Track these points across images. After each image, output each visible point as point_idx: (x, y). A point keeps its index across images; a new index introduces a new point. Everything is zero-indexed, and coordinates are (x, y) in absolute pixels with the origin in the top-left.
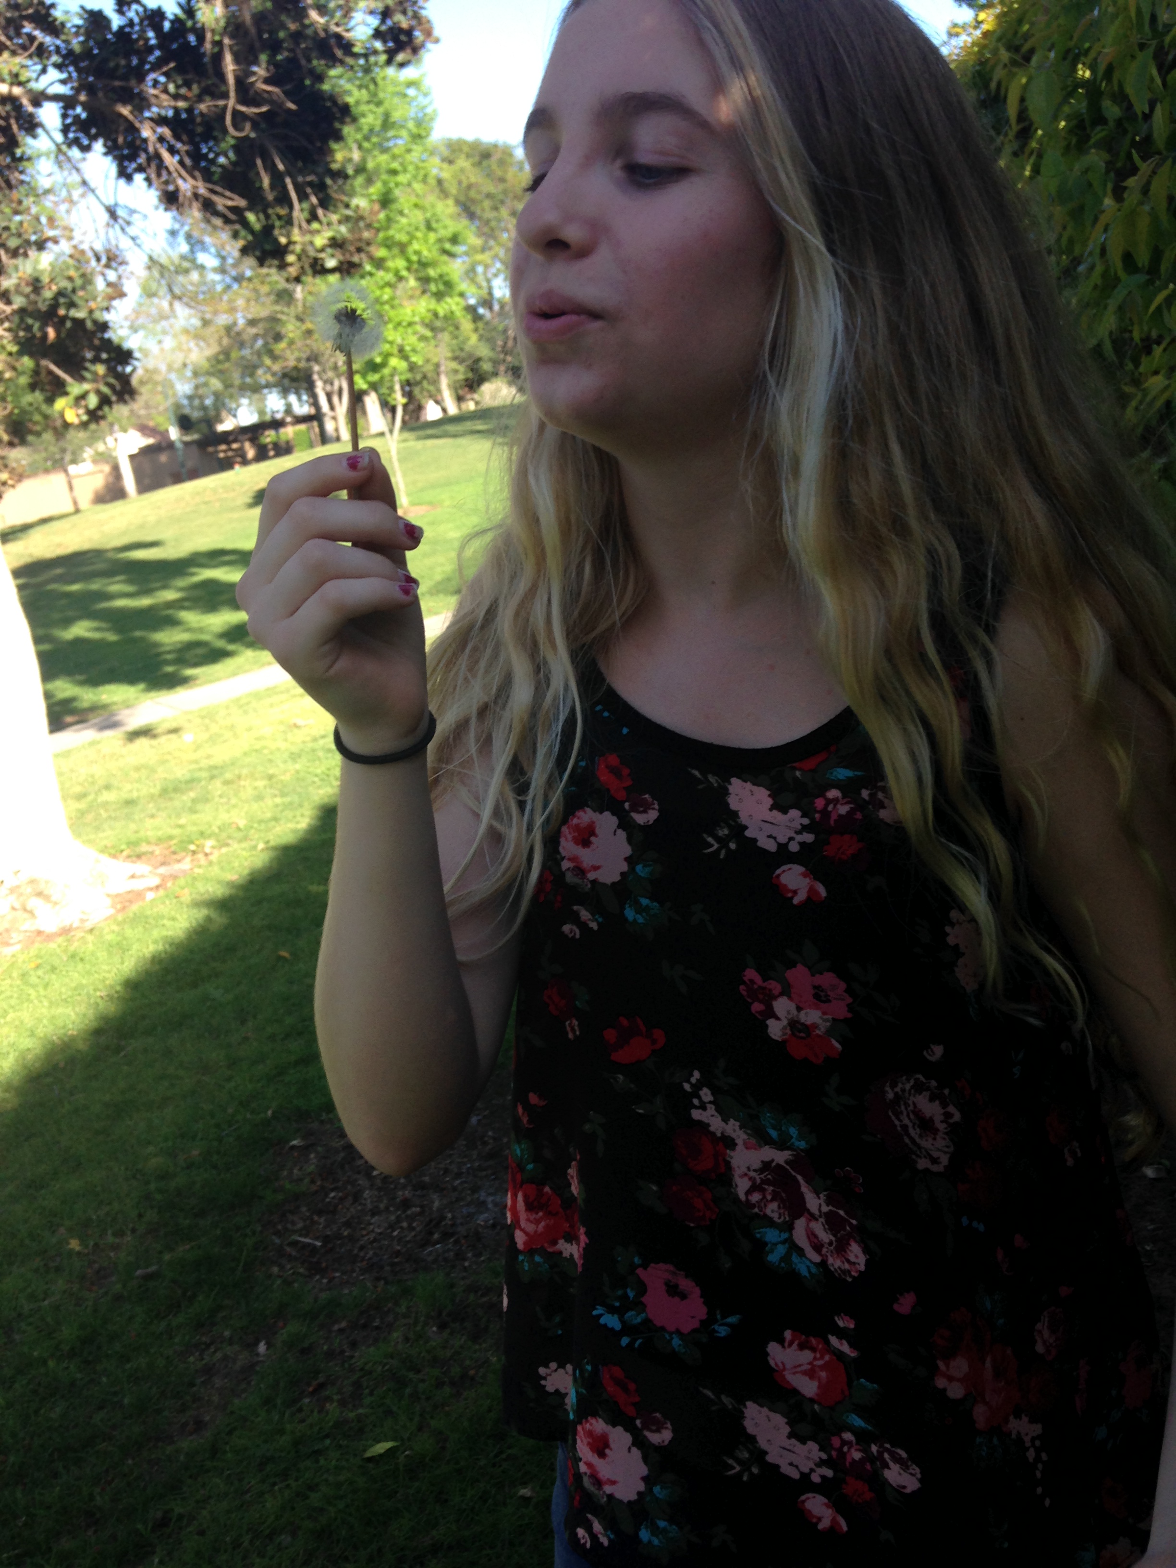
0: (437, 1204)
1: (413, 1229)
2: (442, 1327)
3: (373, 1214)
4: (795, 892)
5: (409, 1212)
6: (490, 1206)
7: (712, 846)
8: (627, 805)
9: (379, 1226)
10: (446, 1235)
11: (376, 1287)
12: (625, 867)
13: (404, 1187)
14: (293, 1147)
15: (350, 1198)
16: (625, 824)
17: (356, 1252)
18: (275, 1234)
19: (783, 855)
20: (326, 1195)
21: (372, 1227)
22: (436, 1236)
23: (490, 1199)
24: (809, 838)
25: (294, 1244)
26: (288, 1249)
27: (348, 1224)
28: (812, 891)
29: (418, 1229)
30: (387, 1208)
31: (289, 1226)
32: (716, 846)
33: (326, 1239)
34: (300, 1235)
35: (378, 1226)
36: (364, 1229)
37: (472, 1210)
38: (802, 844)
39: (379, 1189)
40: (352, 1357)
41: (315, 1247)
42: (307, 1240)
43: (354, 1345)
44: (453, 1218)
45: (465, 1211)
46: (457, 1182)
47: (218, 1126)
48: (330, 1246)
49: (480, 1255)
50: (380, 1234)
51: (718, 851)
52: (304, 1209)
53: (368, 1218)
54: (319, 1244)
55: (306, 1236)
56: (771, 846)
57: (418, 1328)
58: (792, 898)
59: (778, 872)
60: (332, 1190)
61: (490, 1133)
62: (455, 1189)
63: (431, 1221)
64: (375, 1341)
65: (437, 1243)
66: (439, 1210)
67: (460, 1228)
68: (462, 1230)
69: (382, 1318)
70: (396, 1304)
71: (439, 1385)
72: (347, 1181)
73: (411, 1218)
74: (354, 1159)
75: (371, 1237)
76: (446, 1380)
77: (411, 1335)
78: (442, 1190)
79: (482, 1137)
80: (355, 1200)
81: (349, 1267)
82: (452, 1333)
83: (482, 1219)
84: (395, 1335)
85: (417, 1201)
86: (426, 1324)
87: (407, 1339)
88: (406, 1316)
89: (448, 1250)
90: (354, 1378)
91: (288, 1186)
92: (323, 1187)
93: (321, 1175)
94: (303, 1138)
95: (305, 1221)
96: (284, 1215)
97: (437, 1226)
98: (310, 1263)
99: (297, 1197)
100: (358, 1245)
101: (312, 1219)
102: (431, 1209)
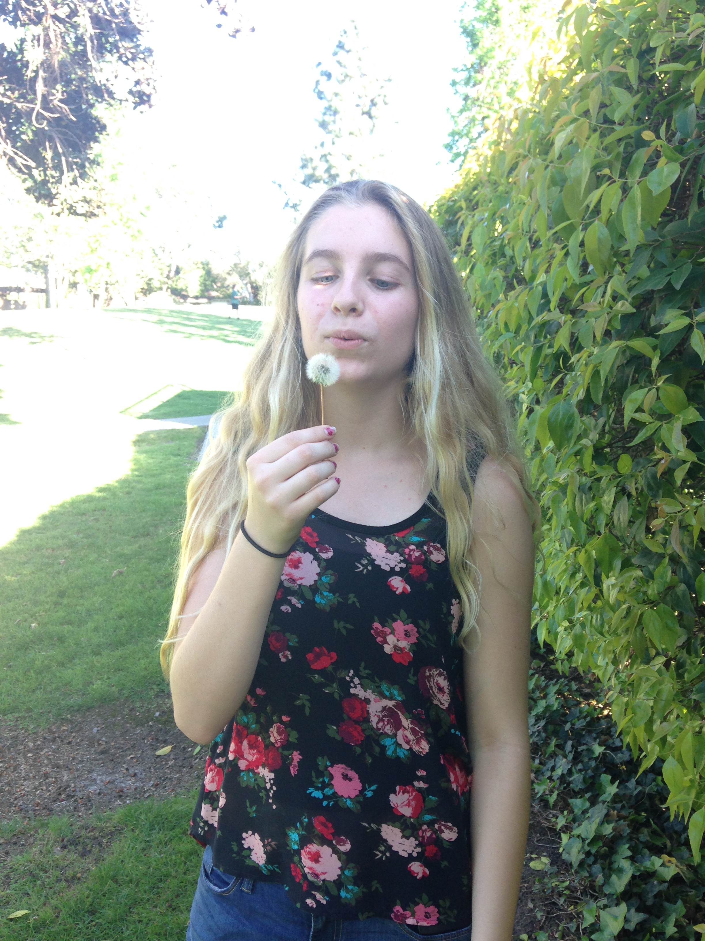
0: (65, 778)
1: (49, 791)
2: (64, 847)
3: (25, 780)
4: (397, 589)
5: (47, 781)
6: (98, 782)
7: (359, 568)
8: (317, 550)
10: (69, 796)
11: (23, 822)
12: (316, 578)
13: (47, 765)
15: (12, 768)
16: (317, 558)
17: (12, 800)
19: (393, 572)
21: (23, 787)
22: (63, 796)
23: (99, 777)
24: (403, 565)
27: (8, 784)
28: (404, 588)
29: (52, 791)
30: (34, 777)
32: (362, 568)
35: (27, 786)
36: (19, 787)
37: (87, 783)
38: (401, 568)
39: (31, 765)
43: (7, 853)
44: (75, 787)
45: (82, 784)
46: (80, 766)
49: (90, 809)
50: (28, 792)
51: (363, 570)
53: (22, 781)
56: (387, 568)
57: (49, 846)
58: (395, 591)
59: (390, 579)
61: (104, 739)
62: (78, 770)
63: (61, 787)
64: (21, 852)
65: (63, 800)
66: (67, 781)
67: (78, 793)
68: (79, 794)
69: (26, 840)
70: (36, 832)
71: (59, 880)
72: (11, 758)
73: (50, 784)
74: (17, 745)
75: (23, 793)
76: (63, 878)
77: (44, 851)
78: (70, 769)
79: (99, 740)
80: (15, 770)
81: (7, 809)
82: (69, 852)
83: (92, 789)
84: (34, 849)
85: (54, 775)
86: (53, 845)
87: (41, 852)
88: (41, 839)
89: (70, 805)
90: (7, 872)
97: (65, 790)
100: (14, 797)
102: (61, 780)
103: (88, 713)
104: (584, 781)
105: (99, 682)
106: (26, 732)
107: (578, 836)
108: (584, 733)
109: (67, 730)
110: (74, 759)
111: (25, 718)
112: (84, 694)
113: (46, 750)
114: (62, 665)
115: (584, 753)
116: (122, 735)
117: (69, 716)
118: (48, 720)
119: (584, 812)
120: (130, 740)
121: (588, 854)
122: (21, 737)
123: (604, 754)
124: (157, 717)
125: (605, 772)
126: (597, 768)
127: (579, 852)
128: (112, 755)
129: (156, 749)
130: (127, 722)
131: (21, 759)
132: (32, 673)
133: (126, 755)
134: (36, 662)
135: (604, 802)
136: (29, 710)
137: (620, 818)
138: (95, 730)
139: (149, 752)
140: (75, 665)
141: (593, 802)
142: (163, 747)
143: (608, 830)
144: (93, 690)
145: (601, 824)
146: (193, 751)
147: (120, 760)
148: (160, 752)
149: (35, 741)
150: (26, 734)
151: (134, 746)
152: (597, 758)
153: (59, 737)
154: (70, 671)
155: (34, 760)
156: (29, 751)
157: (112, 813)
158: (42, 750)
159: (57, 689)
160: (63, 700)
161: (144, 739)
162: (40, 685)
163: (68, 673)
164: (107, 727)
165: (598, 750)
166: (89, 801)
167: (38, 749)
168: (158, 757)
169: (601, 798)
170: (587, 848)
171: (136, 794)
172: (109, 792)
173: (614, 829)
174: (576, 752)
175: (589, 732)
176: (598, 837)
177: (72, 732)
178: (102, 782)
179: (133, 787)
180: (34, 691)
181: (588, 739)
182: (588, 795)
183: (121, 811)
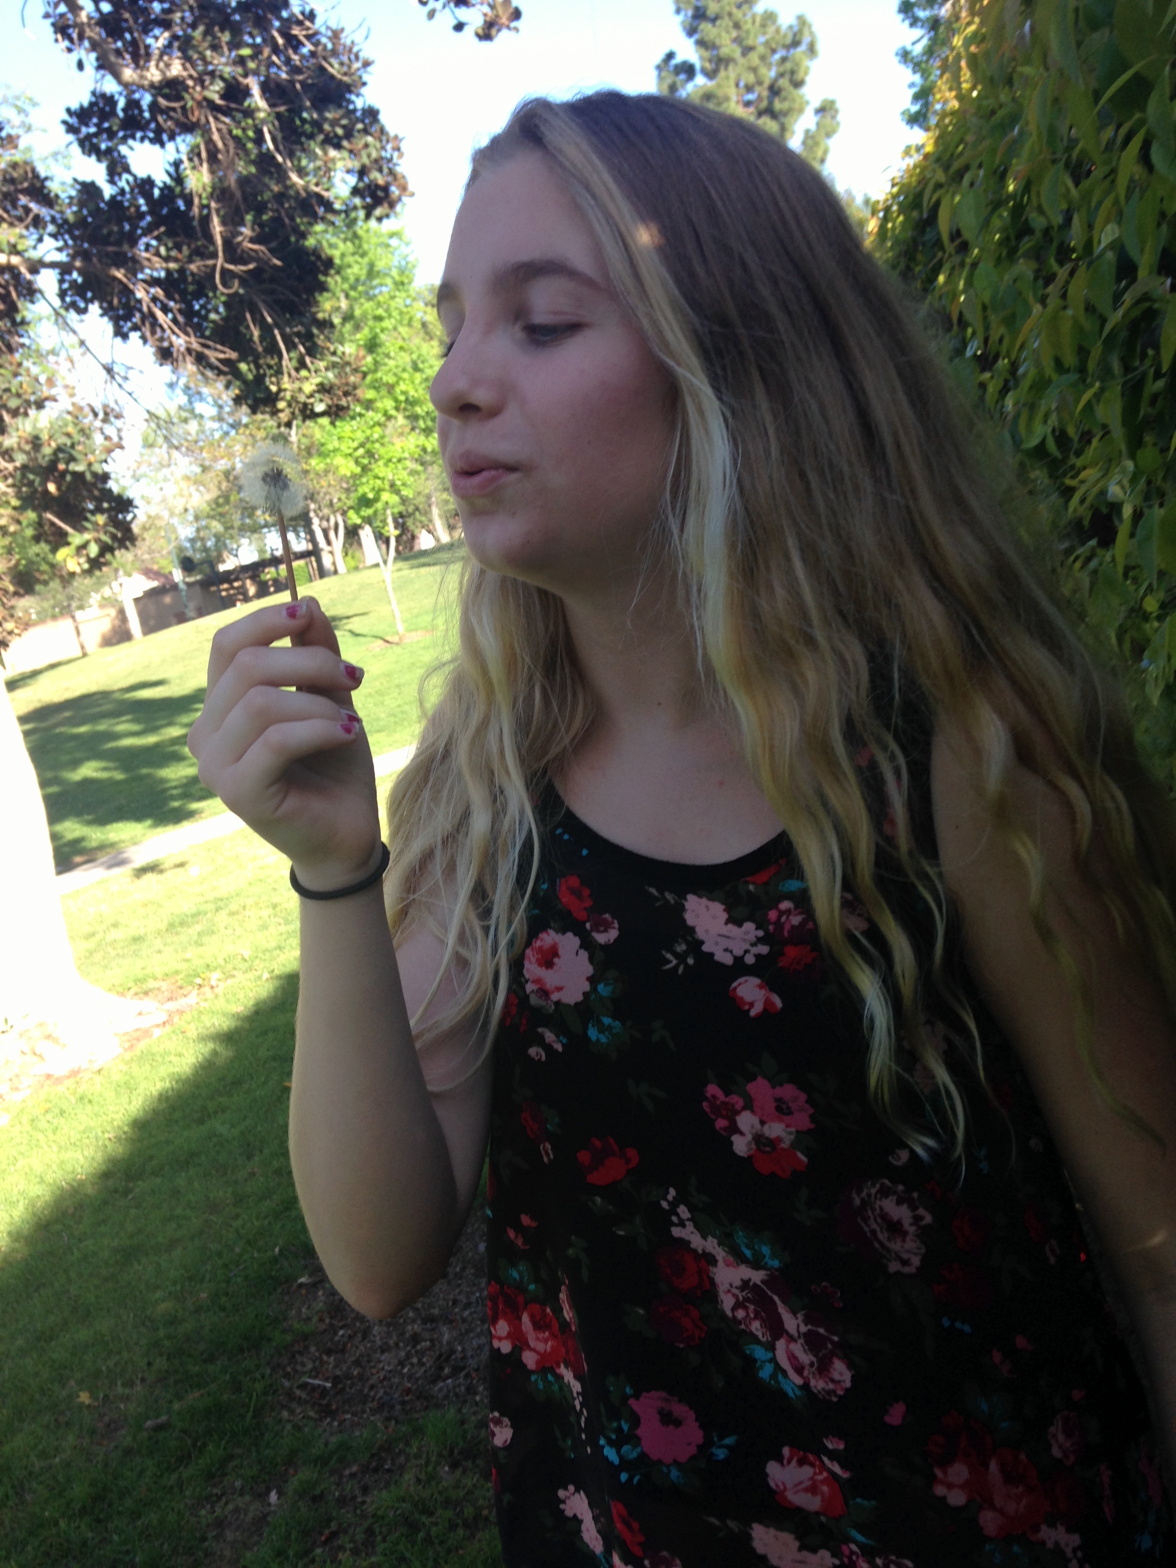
0: (446, 1337)
2: (454, 1466)
3: (383, 1352)
4: (752, 1005)
5: (419, 1347)
7: (670, 962)
8: (588, 926)
9: (389, 1364)
10: (456, 1370)
11: (387, 1427)
12: (587, 987)
13: (414, 1321)
14: (301, 1285)
15: (359, 1336)
16: (587, 944)
17: (366, 1391)
18: (284, 1377)
19: (739, 968)
20: (335, 1333)
21: (381, 1365)
22: (447, 1371)
24: (764, 949)
25: (303, 1386)
26: (298, 1392)
27: (357, 1363)
28: (768, 1002)
29: (428, 1365)
30: (397, 1345)
31: (299, 1368)
32: (675, 962)
33: (336, 1380)
34: (310, 1377)
35: (387, 1361)
36: (374, 1367)
38: (758, 956)
40: (364, 1503)
41: (325, 1388)
42: (317, 1382)
43: (365, 1490)
44: (463, 1350)
45: (475, 1343)
46: (467, 1312)
47: (226, 1266)
48: (340, 1386)
50: (390, 1371)
51: (676, 967)
52: (313, 1349)
53: (378, 1355)
54: (328, 1385)
55: (315, 1377)
56: (728, 960)
57: (430, 1468)
58: (749, 1010)
59: (734, 985)
60: (342, 1328)
62: (464, 1320)
63: (441, 1355)
64: (387, 1484)
65: (448, 1378)
66: (448, 1343)
67: (470, 1361)
68: (472, 1363)
69: (393, 1460)
70: (407, 1444)
71: (453, 1527)
73: (421, 1354)
75: (382, 1375)
76: (460, 1522)
77: (423, 1476)
78: (451, 1322)
80: (364, 1338)
81: (359, 1408)
82: (464, 1472)
84: (406, 1477)
85: (426, 1335)
86: (438, 1463)
87: (419, 1480)
88: (417, 1456)
89: (459, 1385)
90: (366, 1525)
91: (296, 1326)
92: (331, 1325)
93: (329, 1313)
94: (311, 1275)
95: (314, 1362)
96: (293, 1356)
97: (447, 1359)
98: (320, 1405)
99: (305, 1337)
100: (368, 1385)
101: (321, 1360)
102: (441, 1342)
110: (455, 1302)
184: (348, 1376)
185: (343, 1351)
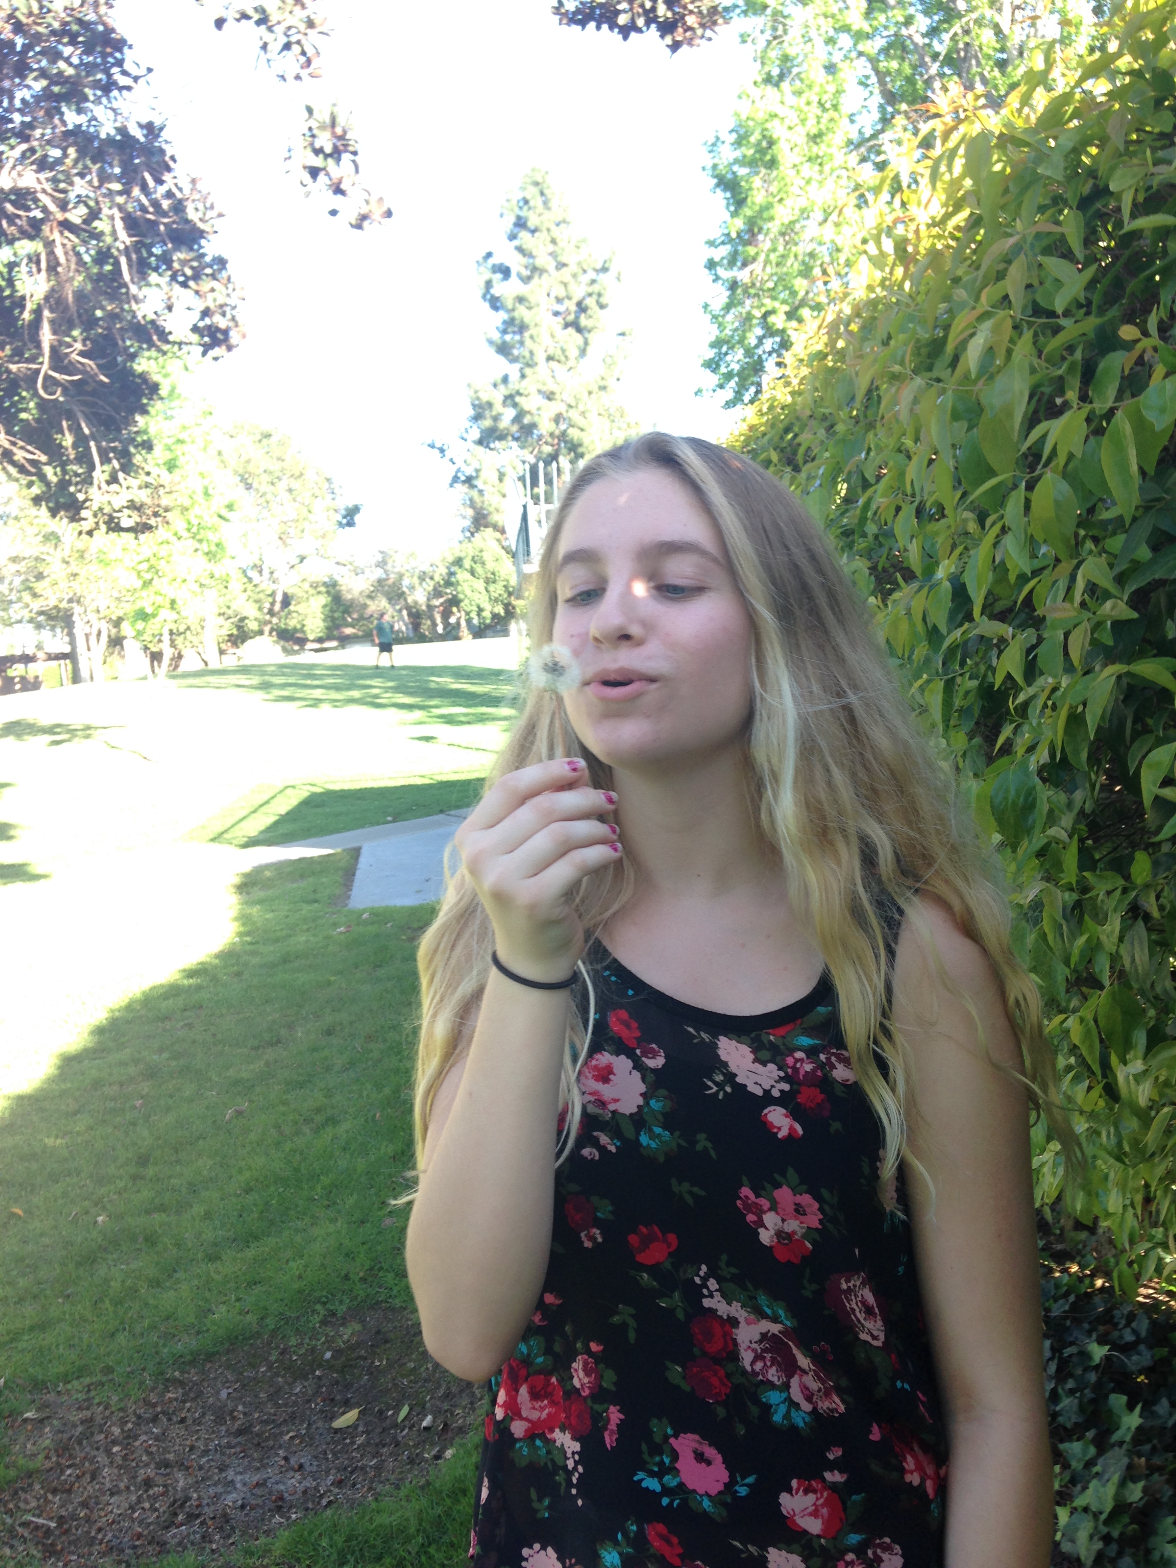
0: (181, 1484)
1: (156, 1510)
3: (112, 1494)
4: (779, 1129)
5: (151, 1492)
6: (238, 1486)
7: (712, 1088)
8: (639, 1052)
9: (118, 1507)
10: (191, 1517)
12: (640, 1102)
13: (147, 1465)
14: (26, 1420)
15: (88, 1477)
16: (638, 1066)
17: (93, 1534)
18: (6, 1513)
19: (768, 1099)
20: (62, 1472)
21: (110, 1508)
22: (180, 1517)
23: (239, 1478)
24: (785, 1087)
25: (26, 1524)
26: (20, 1530)
27: (84, 1505)
28: (792, 1129)
29: (161, 1510)
30: (128, 1488)
31: (22, 1505)
32: (715, 1089)
33: (61, 1520)
34: (33, 1515)
35: (117, 1505)
36: (102, 1509)
37: (219, 1489)
38: (781, 1091)
39: (120, 1467)
41: (49, 1528)
42: (41, 1521)
44: (199, 1498)
45: (212, 1491)
46: (205, 1459)
48: (65, 1526)
49: (229, 1536)
50: (120, 1515)
51: (717, 1093)
52: (37, 1487)
53: (107, 1498)
54: (53, 1525)
55: (39, 1516)
56: (759, 1092)
58: (777, 1133)
59: (765, 1111)
60: (69, 1467)
61: (240, 1408)
62: (201, 1468)
63: (175, 1501)
65: (182, 1525)
66: (184, 1490)
67: (206, 1509)
68: (208, 1511)
72: (85, 1458)
73: (155, 1498)
74: (92, 1434)
75: (111, 1518)
78: (187, 1468)
79: (232, 1412)
81: (86, 1550)
83: (230, 1499)
85: (160, 1480)
89: (194, 1532)
91: (21, 1461)
92: (58, 1464)
93: (56, 1451)
94: (38, 1410)
95: (38, 1500)
96: (16, 1493)
97: (182, 1505)
98: (44, 1545)
99: (30, 1475)
100: (96, 1527)
101: (46, 1499)
102: (175, 1488)
103: (209, 1365)
104: (1082, 1408)
105: (223, 1308)
106: (106, 1408)
107: (1086, 1509)
108: (1068, 1323)
109: (176, 1399)
111: (102, 1384)
112: (198, 1333)
113: (143, 1438)
114: (156, 1283)
115: (1075, 1359)
116: (271, 1397)
117: (177, 1374)
118: (142, 1383)
119: (1090, 1464)
120: (285, 1405)
121: (1107, 1539)
122: (99, 1419)
123: (1107, 1358)
124: (328, 1361)
125: (1113, 1391)
126: (1098, 1385)
127: (1091, 1537)
128: (257, 1435)
129: (333, 1418)
130: (277, 1375)
131: (102, 1458)
132: (107, 1304)
133: (282, 1434)
134: (112, 1283)
135: (1121, 1444)
136: (108, 1370)
137: (1152, 1469)
138: (224, 1394)
139: (320, 1424)
140: (178, 1282)
141: (1102, 1445)
142: (344, 1413)
143: (1135, 1493)
144: (214, 1323)
145: (1122, 1484)
146: (397, 1413)
147: (271, 1443)
148: (340, 1423)
149: (123, 1423)
150: (107, 1413)
151: (293, 1417)
152: (1097, 1367)
153: (163, 1412)
154: (172, 1293)
155: (125, 1458)
156: (114, 1443)
157: (269, 1540)
158: (136, 1438)
159: (153, 1327)
160: (164, 1345)
161: (309, 1401)
162: (122, 1323)
163: (167, 1298)
164: (243, 1386)
165: (1098, 1352)
166: (227, 1522)
167: (130, 1436)
168: (337, 1431)
169: (1116, 1437)
170: (1104, 1530)
171: (306, 1501)
172: (260, 1501)
173: (1145, 1490)
174: (1061, 1359)
175: (1077, 1321)
176: (1120, 1508)
177: (184, 1402)
178: (245, 1484)
179: (300, 1488)
180: (113, 1335)
181: (1076, 1333)
182: (1090, 1434)
183: (285, 1535)
184: (74, 1517)
185: (69, 1491)
